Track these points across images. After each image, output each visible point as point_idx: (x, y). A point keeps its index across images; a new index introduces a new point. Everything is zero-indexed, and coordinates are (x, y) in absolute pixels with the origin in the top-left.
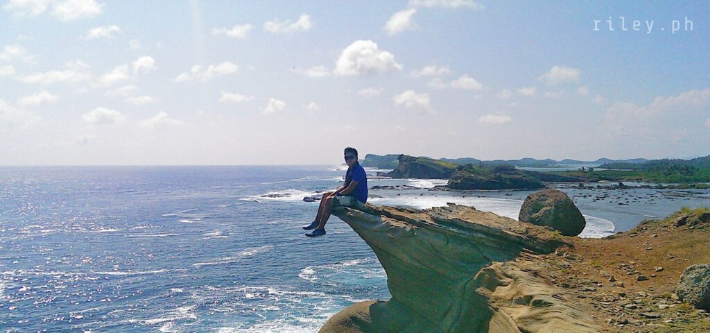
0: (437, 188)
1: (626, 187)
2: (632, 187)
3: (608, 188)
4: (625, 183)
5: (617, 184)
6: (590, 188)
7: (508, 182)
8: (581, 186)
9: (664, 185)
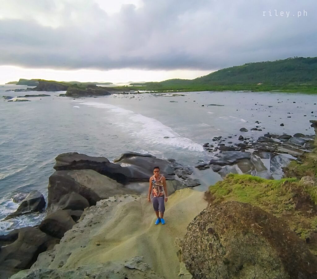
0: (61, 95)
1: (140, 93)
2: (143, 93)
3: (134, 93)
4: (140, 91)
5: (137, 92)
6: (128, 93)
7: (94, 92)
8: (124, 93)
9: (153, 91)
